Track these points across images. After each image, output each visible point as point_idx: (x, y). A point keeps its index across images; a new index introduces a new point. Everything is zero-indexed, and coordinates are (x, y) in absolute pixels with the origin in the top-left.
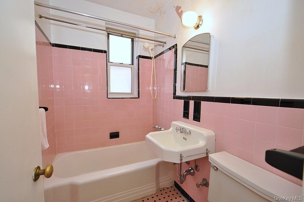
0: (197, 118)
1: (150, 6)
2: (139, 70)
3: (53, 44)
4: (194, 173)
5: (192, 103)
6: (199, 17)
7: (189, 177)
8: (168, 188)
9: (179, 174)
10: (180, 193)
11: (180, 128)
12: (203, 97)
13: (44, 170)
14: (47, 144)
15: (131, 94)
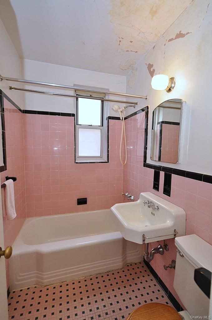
0: (167, 191)
1: (121, 64)
2: (108, 133)
3: (23, 110)
4: (163, 251)
5: (162, 174)
6: (170, 79)
7: (158, 256)
8: (136, 264)
9: (146, 252)
10: (149, 270)
11: (148, 201)
12: (174, 169)
13: (4, 251)
14: (14, 214)
15: (101, 157)
